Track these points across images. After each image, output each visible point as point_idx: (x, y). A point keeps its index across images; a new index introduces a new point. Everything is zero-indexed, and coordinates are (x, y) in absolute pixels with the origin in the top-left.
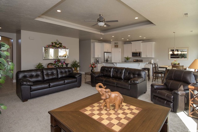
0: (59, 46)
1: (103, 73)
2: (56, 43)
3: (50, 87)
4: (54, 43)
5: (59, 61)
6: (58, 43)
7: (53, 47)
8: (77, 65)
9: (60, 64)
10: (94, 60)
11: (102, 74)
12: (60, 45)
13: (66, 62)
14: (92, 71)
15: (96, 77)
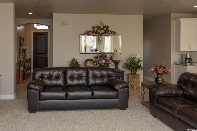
0: (103, 31)
1: (183, 89)
2: (99, 27)
3: (67, 99)
4: (96, 27)
5: (103, 56)
6: (102, 27)
7: (95, 34)
8: (136, 64)
9: (104, 61)
10: (179, 57)
11: (181, 92)
12: (105, 29)
13: (114, 59)
14: (157, 80)
15: (160, 96)
